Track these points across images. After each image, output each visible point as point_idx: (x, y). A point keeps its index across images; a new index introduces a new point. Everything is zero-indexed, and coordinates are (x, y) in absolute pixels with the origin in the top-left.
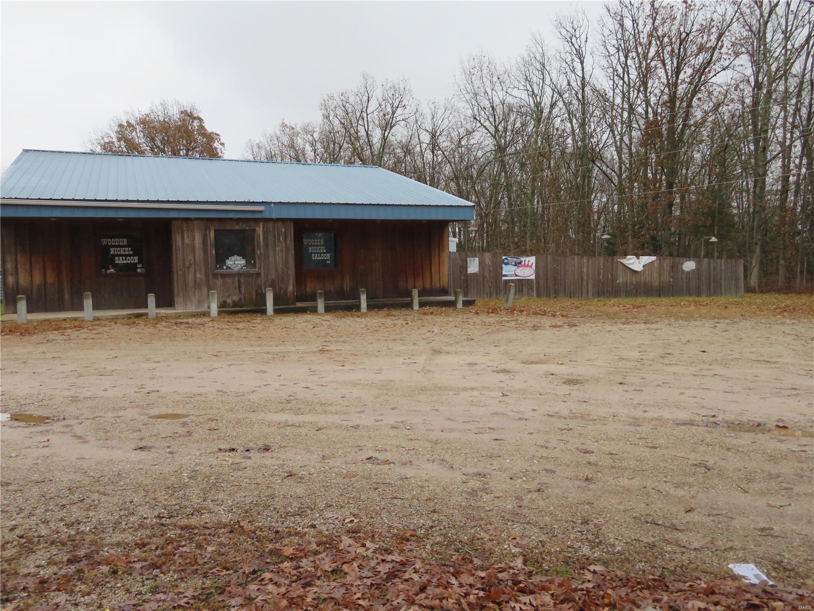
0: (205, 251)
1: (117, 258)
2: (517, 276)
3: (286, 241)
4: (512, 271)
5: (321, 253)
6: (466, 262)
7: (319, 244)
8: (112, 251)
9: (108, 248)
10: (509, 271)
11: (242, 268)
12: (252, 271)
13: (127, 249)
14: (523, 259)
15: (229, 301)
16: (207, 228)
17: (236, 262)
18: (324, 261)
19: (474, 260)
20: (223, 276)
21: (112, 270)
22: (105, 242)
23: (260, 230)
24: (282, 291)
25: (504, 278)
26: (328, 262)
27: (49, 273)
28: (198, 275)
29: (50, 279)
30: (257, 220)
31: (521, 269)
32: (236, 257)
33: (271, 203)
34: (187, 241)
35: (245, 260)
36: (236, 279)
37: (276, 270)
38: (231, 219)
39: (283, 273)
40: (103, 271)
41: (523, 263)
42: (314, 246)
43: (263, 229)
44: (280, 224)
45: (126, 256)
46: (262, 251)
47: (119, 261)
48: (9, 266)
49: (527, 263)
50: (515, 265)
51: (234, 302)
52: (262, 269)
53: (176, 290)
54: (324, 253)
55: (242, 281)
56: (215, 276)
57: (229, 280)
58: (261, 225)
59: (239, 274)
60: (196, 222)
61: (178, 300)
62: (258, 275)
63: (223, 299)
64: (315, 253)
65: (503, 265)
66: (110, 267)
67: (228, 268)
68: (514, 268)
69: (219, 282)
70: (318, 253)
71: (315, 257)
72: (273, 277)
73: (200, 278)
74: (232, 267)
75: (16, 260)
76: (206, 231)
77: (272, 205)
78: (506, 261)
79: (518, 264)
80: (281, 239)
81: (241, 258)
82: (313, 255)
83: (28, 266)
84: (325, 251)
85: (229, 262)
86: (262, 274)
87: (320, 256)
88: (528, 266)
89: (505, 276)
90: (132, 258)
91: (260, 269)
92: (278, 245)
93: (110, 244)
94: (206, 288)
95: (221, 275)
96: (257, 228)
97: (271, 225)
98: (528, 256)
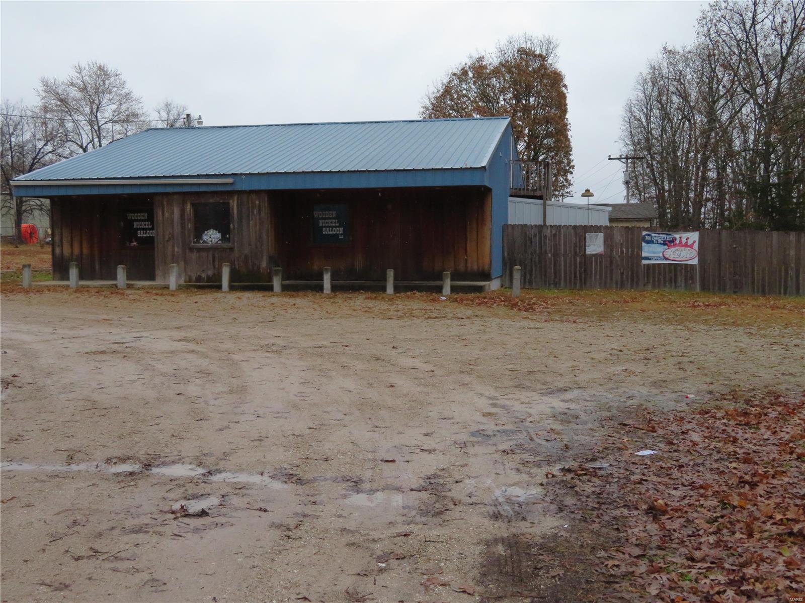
0: (183, 226)
1: (139, 232)
2: (667, 259)
3: (259, 213)
4: (659, 253)
5: (333, 227)
6: (585, 238)
7: (331, 216)
8: (136, 225)
9: (131, 222)
10: (654, 253)
11: (217, 243)
12: (226, 245)
13: (147, 223)
14: (677, 236)
15: (203, 275)
16: (184, 203)
17: (212, 236)
18: (337, 235)
19: (597, 236)
20: (199, 250)
21: (135, 243)
22: (130, 216)
23: (234, 203)
24: (255, 268)
25: (644, 262)
26: (341, 237)
27: (85, 245)
28: (176, 249)
29: (85, 251)
30: (231, 193)
31: (674, 249)
32: (211, 231)
33: (241, 174)
34: (167, 215)
35: (220, 234)
36: (211, 253)
37: (250, 244)
38: (205, 193)
39: (256, 247)
40: (128, 243)
41: (678, 241)
42: (325, 219)
43: (238, 201)
44: (254, 196)
45: (146, 229)
46: (236, 226)
47: (140, 234)
48: (57, 238)
49: (684, 241)
50: (665, 244)
51: (208, 277)
52: (236, 244)
53: (156, 263)
54: (336, 227)
55: (217, 256)
56: (191, 249)
57: (204, 254)
58: (236, 198)
59: (214, 249)
60: (175, 197)
61: (158, 273)
62: (232, 249)
63: (198, 274)
64: (326, 227)
65: (644, 244)
66: (134, 240)
67: (204, 242)
68: (661, 248)
69: (194, 256)
70: (329, 227)
71: (326, 232)
72: (246, 251)
73: (178, 252)
74: (208, 241)
75: (62, 234)
76: (183, 205)
77: (244, 177)
78: (648, 238)
79: (669, 243)
80: (255, 213)
81: (217, 231)
82: (324, 229)
83: (69, 238)
84: (338, 225)
85: (206, 236)
86: (236, 249)
87: (332, 230)
88: (686, 245)
89: (647, 258)
90: (151, 231)
91: (233, 243)
92: (252, 219)
93: (133, 218)
94: (183, 263)
95: (196, 249)
96: (231, 201)
97: (245, 198)
98: (686, 230)
